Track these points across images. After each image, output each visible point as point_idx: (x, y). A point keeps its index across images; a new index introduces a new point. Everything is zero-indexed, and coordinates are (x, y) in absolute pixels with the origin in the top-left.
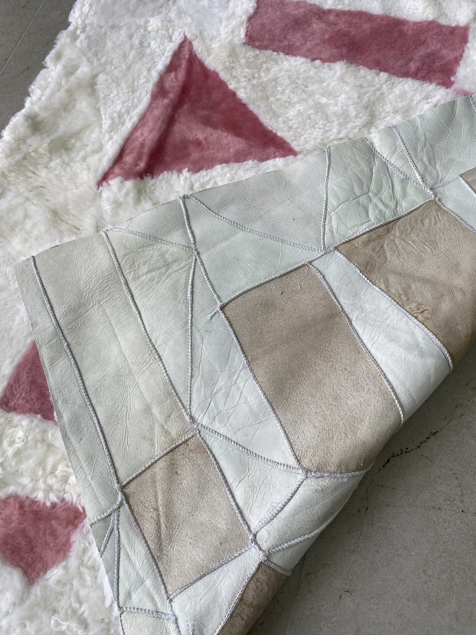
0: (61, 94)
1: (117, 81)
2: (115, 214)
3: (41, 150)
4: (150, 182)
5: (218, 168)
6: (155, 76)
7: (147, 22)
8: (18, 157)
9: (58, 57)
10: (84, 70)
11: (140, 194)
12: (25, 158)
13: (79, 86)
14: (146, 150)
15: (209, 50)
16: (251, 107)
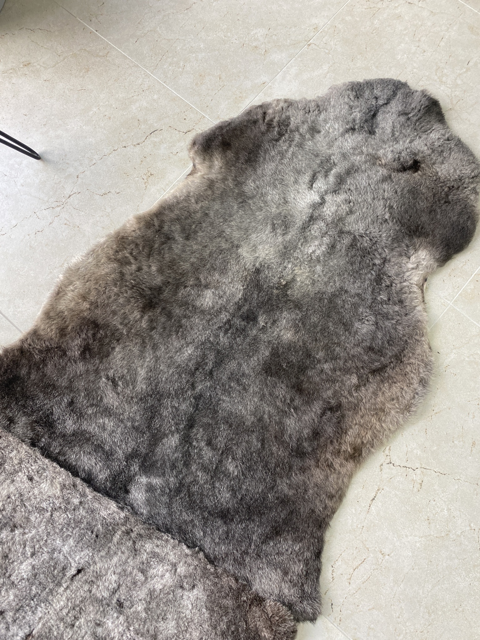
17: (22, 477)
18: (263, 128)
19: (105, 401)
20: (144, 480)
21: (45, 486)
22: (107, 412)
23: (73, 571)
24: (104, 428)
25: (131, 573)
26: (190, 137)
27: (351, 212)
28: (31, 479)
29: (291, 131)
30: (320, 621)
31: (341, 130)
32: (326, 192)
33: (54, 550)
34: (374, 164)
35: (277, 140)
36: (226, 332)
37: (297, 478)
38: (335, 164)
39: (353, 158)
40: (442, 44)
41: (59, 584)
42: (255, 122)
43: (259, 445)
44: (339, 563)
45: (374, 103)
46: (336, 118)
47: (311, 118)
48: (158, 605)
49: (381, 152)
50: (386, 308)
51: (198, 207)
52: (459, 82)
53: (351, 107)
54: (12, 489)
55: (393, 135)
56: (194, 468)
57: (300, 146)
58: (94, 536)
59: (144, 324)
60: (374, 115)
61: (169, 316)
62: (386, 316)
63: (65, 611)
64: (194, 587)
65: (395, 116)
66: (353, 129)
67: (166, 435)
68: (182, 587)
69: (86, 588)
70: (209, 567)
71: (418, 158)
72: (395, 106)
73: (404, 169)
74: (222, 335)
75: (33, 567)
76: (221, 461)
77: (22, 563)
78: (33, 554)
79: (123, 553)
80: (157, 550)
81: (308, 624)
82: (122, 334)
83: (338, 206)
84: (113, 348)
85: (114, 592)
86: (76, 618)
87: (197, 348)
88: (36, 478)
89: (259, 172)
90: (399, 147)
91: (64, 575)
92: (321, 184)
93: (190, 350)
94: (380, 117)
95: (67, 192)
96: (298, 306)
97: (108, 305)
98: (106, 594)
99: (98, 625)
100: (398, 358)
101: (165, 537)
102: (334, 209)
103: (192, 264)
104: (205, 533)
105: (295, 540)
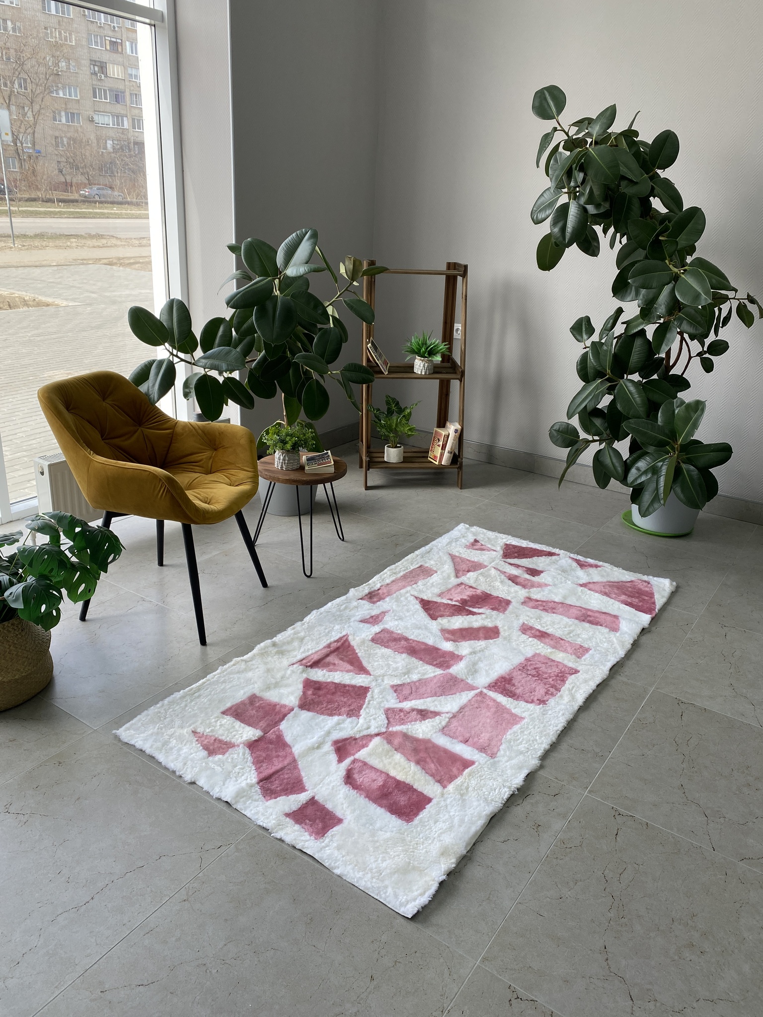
0: (289, 639)
1: (312, 640)
2: (291, 675)
3: (273, 652)
4: (309, 669)
5: (338, 672)
6: (328, 642)
7: (334, 626)
8: (263, 651)
9: (294, 629)
10: (302, 634)
11: (303, 671)
12: (265, 653)
13: (297, 638)
14: (313, 660)
15: (354, 639)
16: (361, 659)
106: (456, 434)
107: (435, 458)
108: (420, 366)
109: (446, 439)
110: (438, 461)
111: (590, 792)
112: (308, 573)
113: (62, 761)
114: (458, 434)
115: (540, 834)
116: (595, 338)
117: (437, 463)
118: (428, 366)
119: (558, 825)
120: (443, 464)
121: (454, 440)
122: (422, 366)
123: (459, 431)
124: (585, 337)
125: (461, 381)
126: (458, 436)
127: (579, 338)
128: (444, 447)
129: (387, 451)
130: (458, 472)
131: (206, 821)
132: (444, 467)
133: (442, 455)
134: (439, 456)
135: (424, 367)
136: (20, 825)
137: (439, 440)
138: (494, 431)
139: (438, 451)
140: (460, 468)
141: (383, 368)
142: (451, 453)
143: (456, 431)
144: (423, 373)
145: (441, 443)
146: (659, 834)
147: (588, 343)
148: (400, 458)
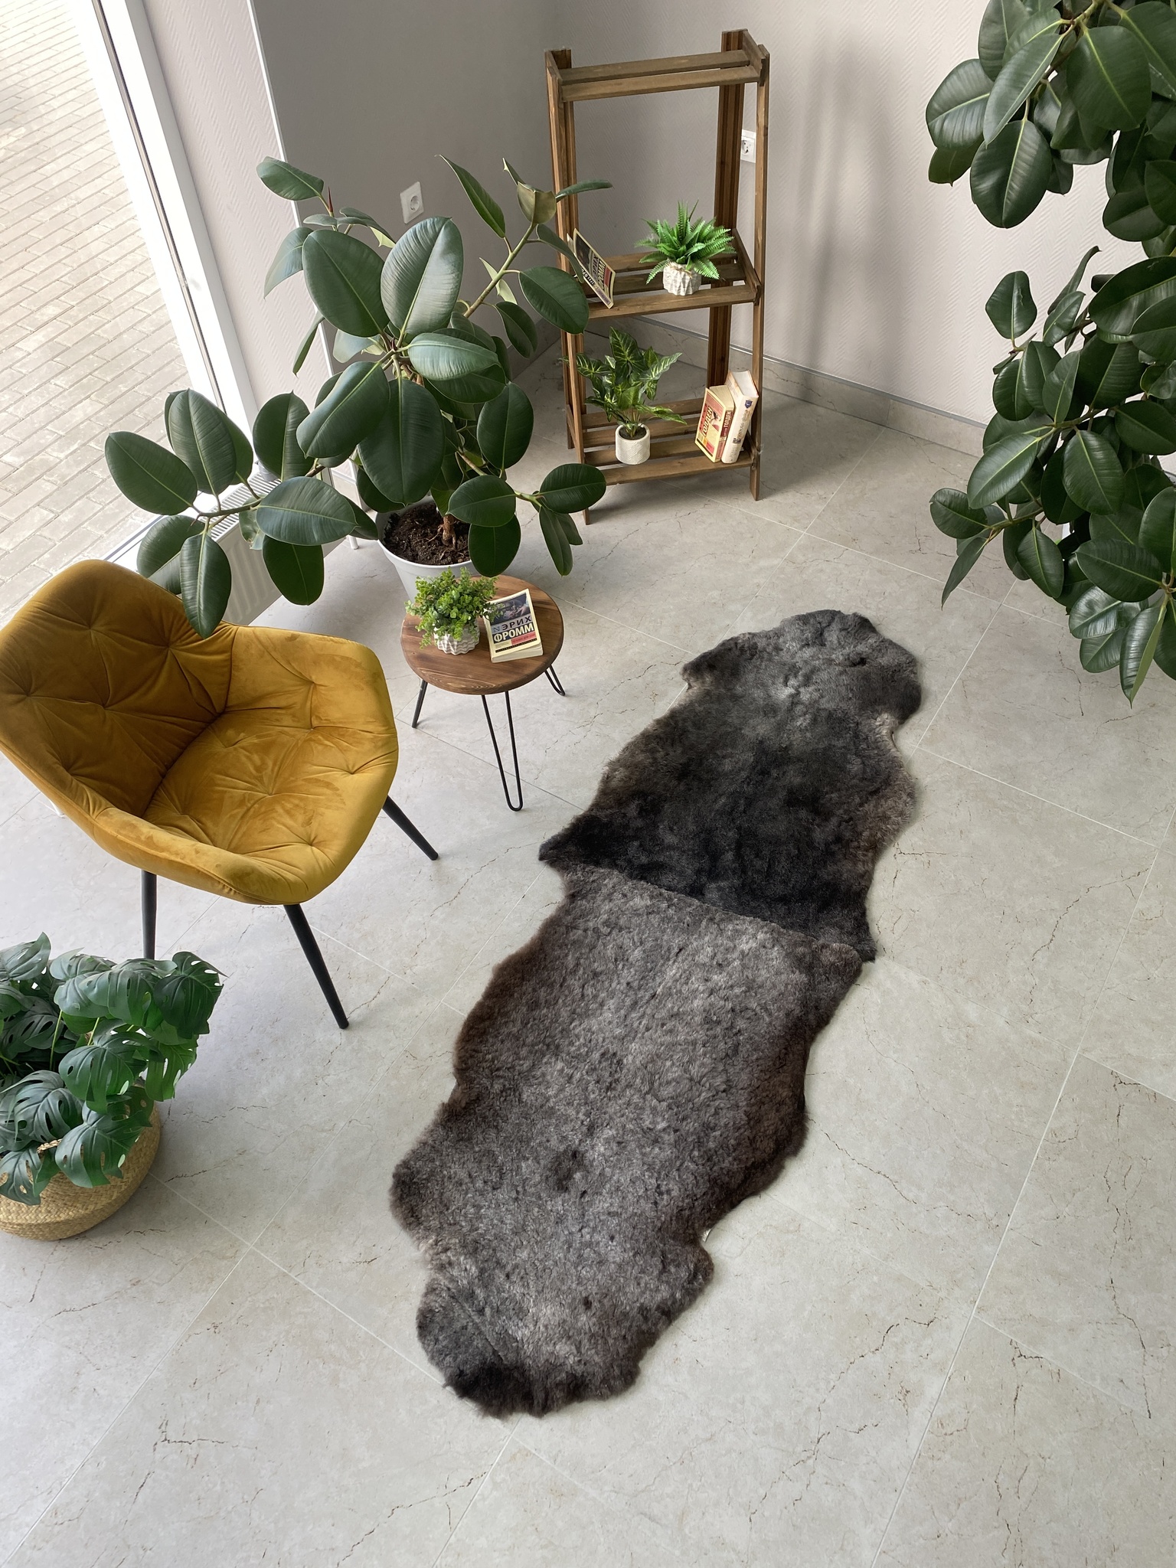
17: (617, 896)
18: (737, 653)
19: (666, 841)
20: (713, 885)
21: (637, 900)
22: (670, 847)
23: (676, 950)
24: (671, 857)
25: (722, 945)
26: (681, 666)
27: (822, 696)
28: (625, 896)
29: (760, 652)
30: (878, 961)
31: (799, 646)
32: (799, 686)
33: (656, 940)
34: (830, 664)
35: (751, 659)
36: (748, 784)
37: (831, 868)
38: (800, 668)
39: (813, 663)
40: (860, 584)
41: (668, 959)
42: (730, 650)
43: (797, 852)
44: (881, 922)
45: (819, 626)
46: (793, 639)
47: (773, 642)
48: (750, 960)
49: (834, 656)
50: (867, 753)
51: (702, 709)
52: (881, 606)
53: (802, 631)
54: (611, 904)
55: (840, 644)
56: (750, 873)
57: (770, 660)
58: (685, 925)
59: (682, 787)
60: (821, 634)
61: (700, 780)
62: (869, 757)
63: (678, 975)
64: (773, 946)
65: (837, 632)
66: (808, 645)
67: (724, 853)
68: (764, 947)
69: (690, 958)
70: (782, 930)
71: (864, 656)
72: (835, 626)
73: (854, 665)
74: (745, 786)
75: (644, 951)
76: (769, 866)
77: (634, 951)
78: (641, 943)
79: (712, 933)
80: (738, 927)
81: (870, 964)
82: (666, 797)
83: (811, 694)
84: (663, 807)
85: (713, 958)
86: (688, 979)
87: (728, 798)
88: (629, 895)
89: (743, 680)
90: (847, 651)
91: (670, 953)
92: (792, 682)
93: (723, 800)
94: (826, 634)
95: (593, 714)
96: (799, 760)
97: (649, 779)
98: (707, 960)
99: (707, 980)
100: (887, 782)
101: (742, 917)
102: (808, 696)
103: (708, 745)
104: (771, 912)
105: (843, 908)
106: (749, 409)
107: (709, 447)
108: (675, 279)
109: (729, 417)
110: (715, 454)
111: (980, 1309)
112: (516, 805)
113: (217, 1323)
114: (751, 409)
115: (909, 1410)
116: (1037, 331)
117: (713, 459)
118: (691, 280)
119: (934, 1387)
120: (724, 460)
121: (744, 419)
122: (679, 280)
123: (754, 404)
124: (1015, 326)
125: (756, 305)
126: (752, 412)
127: (1004, 328)
128: (725, 432)
129: (621, 444)
130: (752, 471)
131: (443, 1430)
132: (729, 468)
133: (722, 445)
134: (716, 445)
135: (684, 283)
136: (189, 1466)
137: (716, 417)
138: (815, 343)
139: (713, 437)
140: (757, 464)
141: (603, 296)
142: (739, 441)
143: (748, 404)
144: (683, 293)
145: (720, 424)
146: (1075, 1390)
147: (1021, 341)
148: (644, 456)
